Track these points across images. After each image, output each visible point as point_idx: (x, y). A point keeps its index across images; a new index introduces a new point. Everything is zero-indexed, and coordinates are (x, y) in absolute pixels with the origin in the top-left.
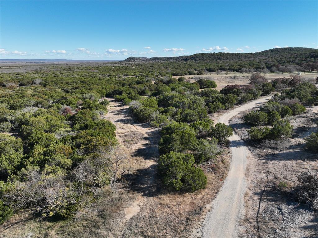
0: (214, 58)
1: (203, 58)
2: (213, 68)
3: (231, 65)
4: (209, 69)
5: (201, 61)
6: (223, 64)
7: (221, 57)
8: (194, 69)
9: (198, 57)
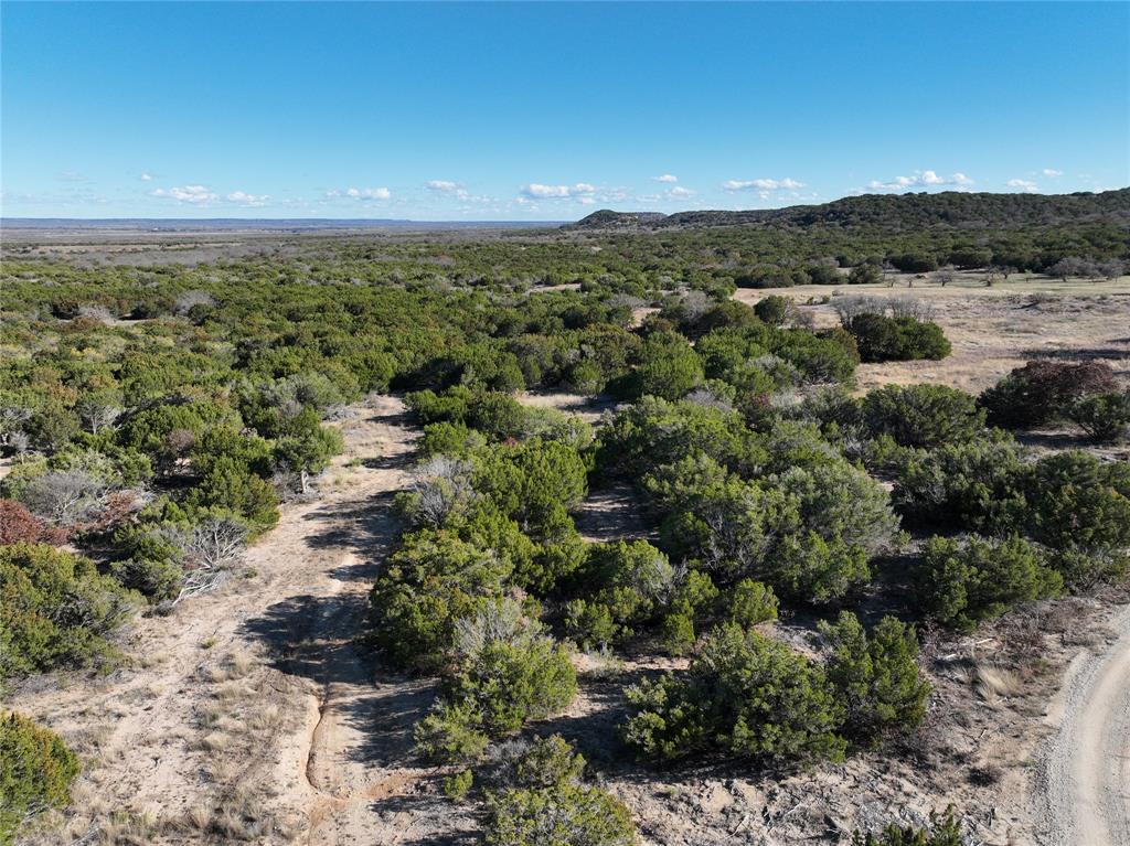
0: (924, 213)
1: (878, 215)
2: (921, 254)
3: (1004, 243)
4: (904, 258)
5: (869, 225)
6: (963, 238)
7: (952, 211)
8: (838, 259)
9: (857, 210)
